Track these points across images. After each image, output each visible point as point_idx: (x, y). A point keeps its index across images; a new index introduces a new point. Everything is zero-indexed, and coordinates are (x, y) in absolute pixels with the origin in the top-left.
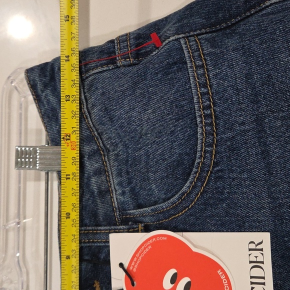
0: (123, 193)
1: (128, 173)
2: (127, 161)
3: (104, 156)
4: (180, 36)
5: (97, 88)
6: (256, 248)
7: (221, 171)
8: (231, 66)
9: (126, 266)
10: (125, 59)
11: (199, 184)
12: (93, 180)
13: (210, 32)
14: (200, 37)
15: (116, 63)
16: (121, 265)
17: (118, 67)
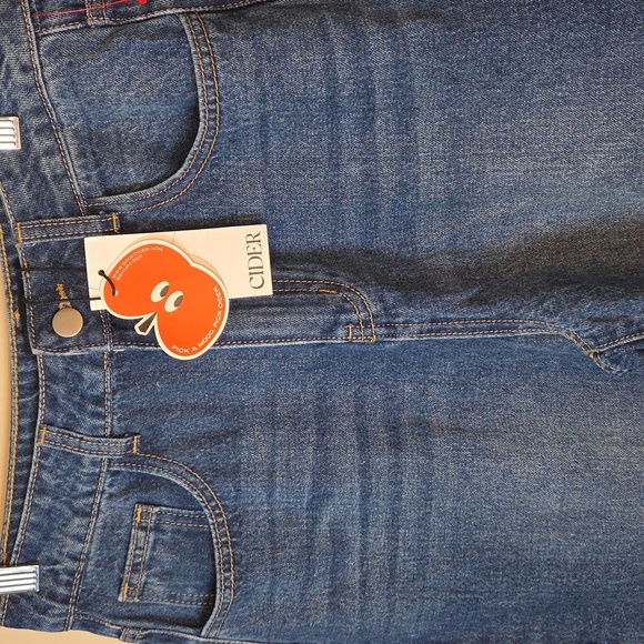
0: (88, 178)
1: (94, 154)
2: (91, 139)
3: (57, 131)
4: (180, 11)
5: (61, 54)
6: (255, 240)
7: (218, 158)
8: (240, 58)
9: (107, 274)
10: (98, 16)
11: (194, 171)
12: (44, 161)
13: (214, 12)
14: (203, 16)
15: (85, 20)
16: (102, 273)
17: (88, 27)
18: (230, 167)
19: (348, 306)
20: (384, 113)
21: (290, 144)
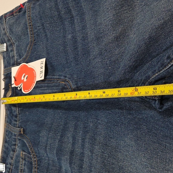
6: (42, 63)
10: (16, 13)
18: (39, 44)
19: (66, 87)
20: (76, 17)
21: (53, 34)
